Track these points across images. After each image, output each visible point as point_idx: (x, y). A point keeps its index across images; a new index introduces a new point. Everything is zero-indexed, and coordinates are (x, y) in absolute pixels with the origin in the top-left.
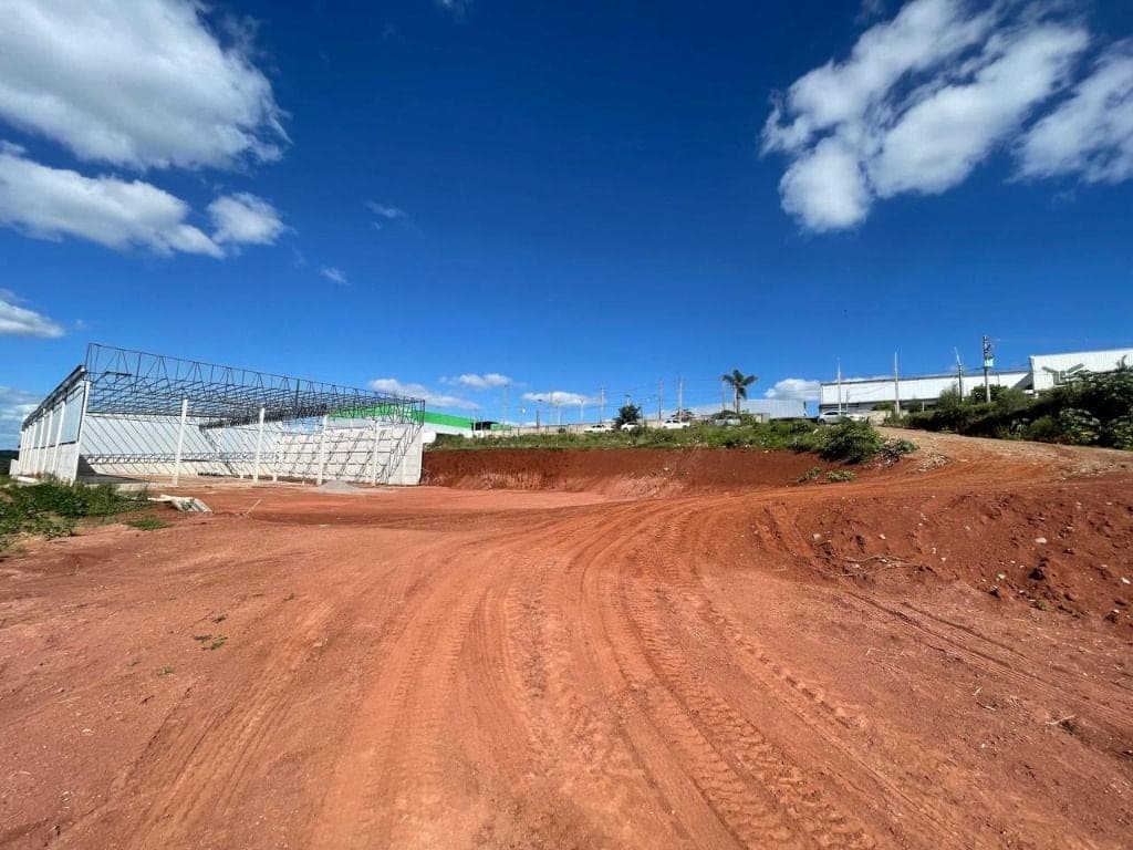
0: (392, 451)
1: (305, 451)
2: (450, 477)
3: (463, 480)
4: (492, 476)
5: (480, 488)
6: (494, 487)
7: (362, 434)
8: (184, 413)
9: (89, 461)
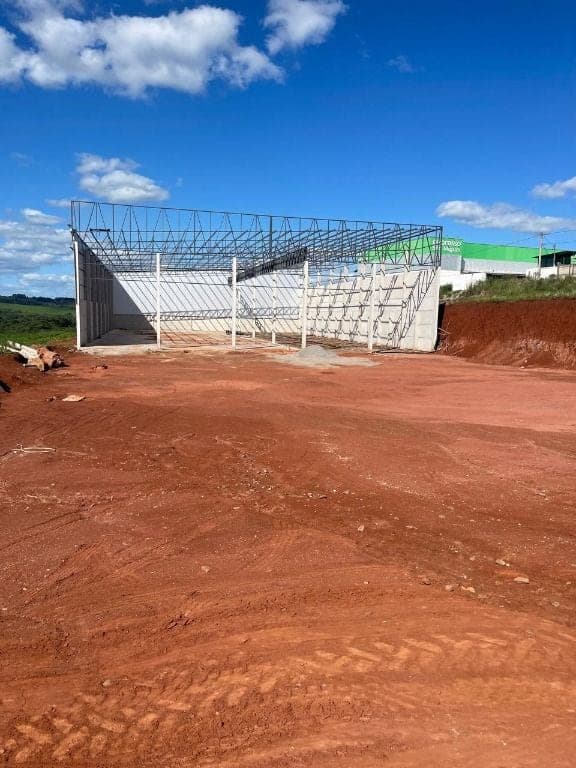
0: (404, 305)
1: (323, 305)
2: (474, 342)
3: (490, 348)
4: (532, 343)
5: (509, 362)
6: (531, 362)
7: (395, 279)
8: (158, 269)
9: (148, 319)
